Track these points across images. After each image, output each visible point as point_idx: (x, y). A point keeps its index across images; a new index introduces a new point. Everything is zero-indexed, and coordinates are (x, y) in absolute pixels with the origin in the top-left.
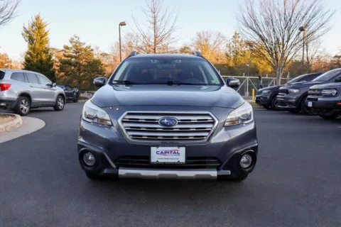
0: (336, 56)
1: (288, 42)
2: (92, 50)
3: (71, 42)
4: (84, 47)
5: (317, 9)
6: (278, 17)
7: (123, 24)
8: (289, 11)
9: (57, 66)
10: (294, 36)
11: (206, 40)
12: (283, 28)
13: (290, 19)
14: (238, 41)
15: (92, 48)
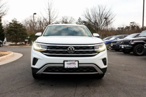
0: (118, 28)
1: (101, 24)
3: (13, 21)
4: (19, 23)
5: (110, 13)
6: (97, 15)
7: (35, 14)
8: (101, 13)
9: (6, 31)
10: (103, 22)
11: (66, 20)
12: (99, 19)
13: (102, 17)
14: (80, 21)
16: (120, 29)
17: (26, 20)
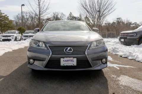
2: (8, 17)
4: (4, 15)
7: (23, 5)
11: (57, 16)
14: (71, 16)
15: (8, 16)
16: (107, 25)
17: (18, 16)
